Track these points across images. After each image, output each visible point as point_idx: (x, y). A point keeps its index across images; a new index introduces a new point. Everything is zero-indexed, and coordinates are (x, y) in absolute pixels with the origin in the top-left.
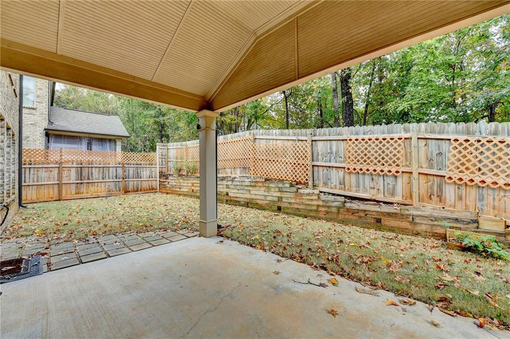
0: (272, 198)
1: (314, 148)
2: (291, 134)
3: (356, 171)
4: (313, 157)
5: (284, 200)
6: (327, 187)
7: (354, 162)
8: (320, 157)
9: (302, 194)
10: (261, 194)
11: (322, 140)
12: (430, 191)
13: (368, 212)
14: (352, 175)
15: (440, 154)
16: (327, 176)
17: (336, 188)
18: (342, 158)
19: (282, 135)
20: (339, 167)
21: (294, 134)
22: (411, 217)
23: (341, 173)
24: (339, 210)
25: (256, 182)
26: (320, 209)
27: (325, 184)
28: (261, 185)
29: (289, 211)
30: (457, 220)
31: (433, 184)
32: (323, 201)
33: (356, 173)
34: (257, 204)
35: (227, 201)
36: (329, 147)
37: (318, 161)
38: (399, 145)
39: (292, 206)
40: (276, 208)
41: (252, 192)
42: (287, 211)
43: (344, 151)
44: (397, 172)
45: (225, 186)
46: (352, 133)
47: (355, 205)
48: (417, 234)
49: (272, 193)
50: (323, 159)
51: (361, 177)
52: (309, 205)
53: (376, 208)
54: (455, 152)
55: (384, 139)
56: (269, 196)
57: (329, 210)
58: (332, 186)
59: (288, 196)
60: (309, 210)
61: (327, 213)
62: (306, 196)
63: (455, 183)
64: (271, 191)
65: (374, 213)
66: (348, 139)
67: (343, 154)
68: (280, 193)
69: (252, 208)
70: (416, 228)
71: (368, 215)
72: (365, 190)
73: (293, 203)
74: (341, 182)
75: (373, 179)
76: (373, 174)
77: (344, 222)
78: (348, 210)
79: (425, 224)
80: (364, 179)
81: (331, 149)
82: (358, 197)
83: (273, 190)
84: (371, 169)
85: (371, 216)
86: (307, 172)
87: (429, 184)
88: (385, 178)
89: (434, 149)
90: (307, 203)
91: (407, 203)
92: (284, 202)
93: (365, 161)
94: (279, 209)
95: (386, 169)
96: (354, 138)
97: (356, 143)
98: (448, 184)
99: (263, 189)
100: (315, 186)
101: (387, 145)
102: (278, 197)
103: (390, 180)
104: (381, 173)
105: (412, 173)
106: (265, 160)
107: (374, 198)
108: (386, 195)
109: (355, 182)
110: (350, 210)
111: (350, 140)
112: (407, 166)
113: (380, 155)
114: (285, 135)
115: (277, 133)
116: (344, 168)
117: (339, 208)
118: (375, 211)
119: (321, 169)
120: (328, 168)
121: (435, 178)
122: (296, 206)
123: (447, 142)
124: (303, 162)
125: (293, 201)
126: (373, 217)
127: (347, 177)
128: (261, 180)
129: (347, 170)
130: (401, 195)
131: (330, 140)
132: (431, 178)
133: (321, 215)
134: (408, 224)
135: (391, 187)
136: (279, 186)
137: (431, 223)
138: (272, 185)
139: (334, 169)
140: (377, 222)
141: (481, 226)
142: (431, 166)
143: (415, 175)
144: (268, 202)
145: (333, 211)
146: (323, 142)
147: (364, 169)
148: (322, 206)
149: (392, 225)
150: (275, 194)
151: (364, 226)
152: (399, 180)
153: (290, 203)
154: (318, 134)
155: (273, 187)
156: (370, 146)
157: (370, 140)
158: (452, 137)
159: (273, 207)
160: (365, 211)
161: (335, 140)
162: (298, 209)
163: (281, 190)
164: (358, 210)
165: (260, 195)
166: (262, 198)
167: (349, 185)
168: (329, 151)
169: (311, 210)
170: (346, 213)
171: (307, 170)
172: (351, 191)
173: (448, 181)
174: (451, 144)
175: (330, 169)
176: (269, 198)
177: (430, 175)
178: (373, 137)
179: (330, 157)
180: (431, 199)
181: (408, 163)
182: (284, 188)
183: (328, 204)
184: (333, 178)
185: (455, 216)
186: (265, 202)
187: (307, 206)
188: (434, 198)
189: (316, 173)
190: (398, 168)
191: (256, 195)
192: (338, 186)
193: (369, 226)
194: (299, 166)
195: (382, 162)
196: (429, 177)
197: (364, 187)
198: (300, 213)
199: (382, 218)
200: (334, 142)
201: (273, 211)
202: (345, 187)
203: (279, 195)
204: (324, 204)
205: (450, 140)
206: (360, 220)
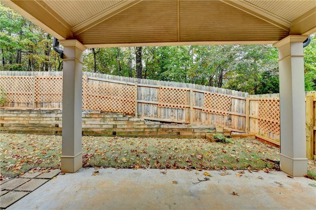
0: (108, 126)
1: (139, 91)
2: (121, 79)
3: (164, 107)
4: (138, 97)
5: (118, 127)
6: (147, 116)
7: (163, 101)
8: (143, 97)
9: (133, 122)
10: (97, 123)
11: (144, 87)
12: (196, 116)
13: (173, 129)
14: (161, 109)
15: (200, 99)
16: (147, 109)
17: (152, 117)
18: (156, 98)
19: (114, 80)
20: (155, 104)
21: (124, 80)
22: (193, 130)
23: (155, 107)
24: (157, 130)
25: (92, 114)
26: (146, 130)
27: (146, 114)
28: (97, 117)
29: (123, 134)
30: (209, 129)
31: (197, 113)
32: (148, 125)
33: (164, 108)
34: (93, 132)
35: (57, 132)
36: (148, 91)
37: (141, 100)
38: (185, 94)
39: (125, 131)
40: (111, 133)
41: (87, 123)
42: (121, 134)
43: (157, 95)
44: (184, 107)
45: (54, 119)
46: (162, 85)
47: (165, 126)
48: (195, 138)
49: (108, 122)
50: (144, 98)
51: (166, 110)
52: (138, 128)
53: (177, 127)
54: (205, 98)
55: (178, 90)
56: (105, 124)
57: (152, 131)
58: (150, 116)
59: (122, 124)
60: (138, 132)
61: (151, 132)
62: (136, 123)
63: (205, 112)
64: (106, 121)
65: (176, 130)
66: (160, 87)
67: (157, 96)
68: (115, 122)
69: (88, 136)
70: (195, 135)
71: (173, 131)
72: (169, 118)
73: (126, 128)
74: (155, 113)
75: (172, 111)
76: (173, 108)
77: (160, 137)
78: (163, 129)
79: (198, 132)
80: (168, 111)
81: (150, 92)
82: (165, 121)
83: (109, 120)
84: (172, 105)
85: (175, 131)
86: (134, 107)
87: (196, 113)
88: (178, 110)
89: (198, 97)
90: (137, 127)
91: (188, 123)
92: (119, 128)
93: (169, 101)
94: (114, 134)
95: (179, 106)
96: (163, 87)
97: (165, 90)
98: (203, 113)
99: (98, 119)
100: (139, 116)
101: (180, 93)
102: (113, 125)
103: (180, 111)
104: (176, 108)
105: (190, 108)
106: (98, 97)
107: (173, 121)
108: (178, 119)
109: (163, 113)
110: (164, 129)
111: (161, 88)
112: (187, 104)
113: (176, 98)
114: (117, 79)
115: (110, 77)
116: (158, 104)
117: (157, 129)
118: (177, 128)
119: (143, 105)
120: (147, 104)
121: (198, 110)
122: (128, 130)
123: (203, 94)
124: (132, 100)
125: (126, 127)
126: (176, 131)
127: (159, 109)
128: (97, 112)
129: (159, 106)
130: (185, 119)
131: (149, 87)
132: (197, 110)
133: (147, 134)
134: (192, 133)
135: (180, 115)
136: (114, 117)
137: (200, 131)
138: (107, 116)
139: (151, 105)
140: (178, 134)
141: (217, 131)
142: (197, 105)
143: (191, 109)
144: (104, 129)
145: (154, 131)
146: (145, 87)
147: (169, 105)
148: (147, 128)
149: (185, 135)
150: (110, 123)
151: (172, 137)
152: (184, 111)
153: (124, 129)
154: (141, 82)
155: (108, 118)
156: (171, 93)
157: (172, 89)
158: (205, 92)
159: (108, 133)
160: (172, 129)
161: (152, 87)
162: (130, 132)
163: (115, 119)
164: (168, 128)
165: (96, 125)
166: (98, 126)
167: (160, 115)
168: (148, 94)
169: (140, 132)
170: (161, 131)
171: (134, 105)
172: (161, 118)
173: (203, 111)
174: (204, 95)
175: (149, 105)
176: (104, 126)
177: (197, 109)
178: (174, 88)
179: (149, 98)
180: (197, 120)
181: (188, 103)
182: (118, 118)
183: (151, 127)
184: (151, 111)
185: (208, 127)
186: (101, 130)
187: (137, 129)
188: (198, 119)
189: (139, 107)
190: (184, 105)
191: (91, 125)
192: (154, 115)
193: (174, 137)
194: (128, 102)
195: (177, 102)
196: (196, 110)
197: (168, 116)
198: (132, 135)
199: (180, 132)
200: (151, 88)
201: (109, 136)
202: (158, 116)
203: (114, 124)
204: (148, 127)
205: (204, 93)
206: (170, 134)
